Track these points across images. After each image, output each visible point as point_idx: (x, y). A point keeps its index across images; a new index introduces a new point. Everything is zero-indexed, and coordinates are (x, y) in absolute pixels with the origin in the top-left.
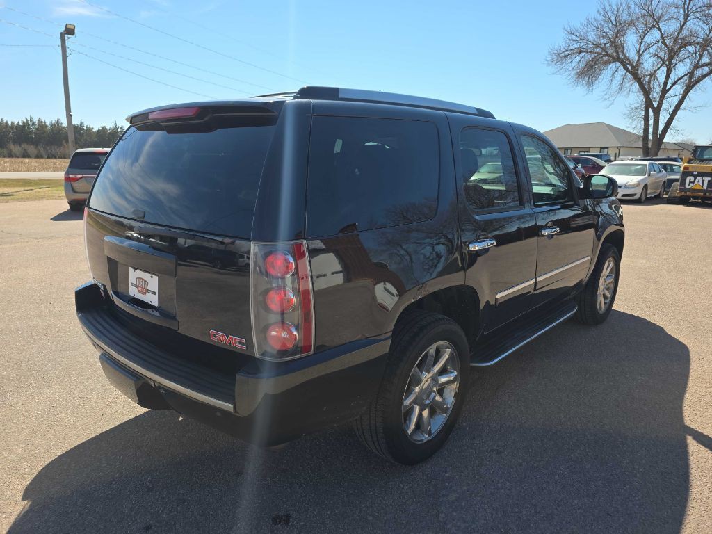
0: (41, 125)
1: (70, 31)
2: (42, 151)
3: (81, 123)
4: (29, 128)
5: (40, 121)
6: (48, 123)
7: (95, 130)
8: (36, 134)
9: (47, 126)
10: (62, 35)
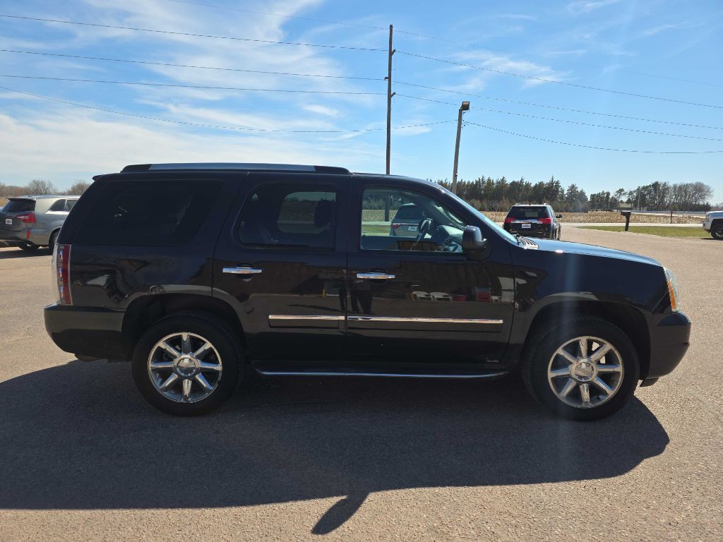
0: (490, 182)
1: (465, 107)
2: (485, 206)
3: (522, 180)
4: (480, 186)
5: (489, 180)
6: (495, 182)
7: (533, 185)
8: (485, 191)
9: (493, 184)
10: (460, 111)
